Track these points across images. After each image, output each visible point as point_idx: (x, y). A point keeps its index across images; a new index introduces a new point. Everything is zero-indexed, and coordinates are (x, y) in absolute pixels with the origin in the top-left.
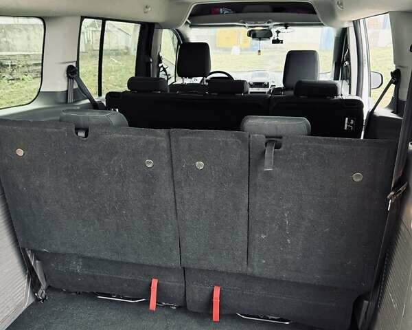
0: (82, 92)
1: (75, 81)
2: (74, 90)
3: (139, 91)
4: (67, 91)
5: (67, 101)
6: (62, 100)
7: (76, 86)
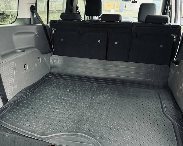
0: (38, 20)
1: (34, 14)
2: (34, 18)
3: (66, 20)
4: (30, 18)
5: (30, 23)
6: (28, 23)
7: (35, 16)
